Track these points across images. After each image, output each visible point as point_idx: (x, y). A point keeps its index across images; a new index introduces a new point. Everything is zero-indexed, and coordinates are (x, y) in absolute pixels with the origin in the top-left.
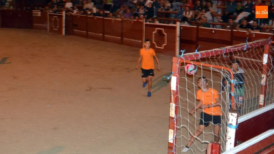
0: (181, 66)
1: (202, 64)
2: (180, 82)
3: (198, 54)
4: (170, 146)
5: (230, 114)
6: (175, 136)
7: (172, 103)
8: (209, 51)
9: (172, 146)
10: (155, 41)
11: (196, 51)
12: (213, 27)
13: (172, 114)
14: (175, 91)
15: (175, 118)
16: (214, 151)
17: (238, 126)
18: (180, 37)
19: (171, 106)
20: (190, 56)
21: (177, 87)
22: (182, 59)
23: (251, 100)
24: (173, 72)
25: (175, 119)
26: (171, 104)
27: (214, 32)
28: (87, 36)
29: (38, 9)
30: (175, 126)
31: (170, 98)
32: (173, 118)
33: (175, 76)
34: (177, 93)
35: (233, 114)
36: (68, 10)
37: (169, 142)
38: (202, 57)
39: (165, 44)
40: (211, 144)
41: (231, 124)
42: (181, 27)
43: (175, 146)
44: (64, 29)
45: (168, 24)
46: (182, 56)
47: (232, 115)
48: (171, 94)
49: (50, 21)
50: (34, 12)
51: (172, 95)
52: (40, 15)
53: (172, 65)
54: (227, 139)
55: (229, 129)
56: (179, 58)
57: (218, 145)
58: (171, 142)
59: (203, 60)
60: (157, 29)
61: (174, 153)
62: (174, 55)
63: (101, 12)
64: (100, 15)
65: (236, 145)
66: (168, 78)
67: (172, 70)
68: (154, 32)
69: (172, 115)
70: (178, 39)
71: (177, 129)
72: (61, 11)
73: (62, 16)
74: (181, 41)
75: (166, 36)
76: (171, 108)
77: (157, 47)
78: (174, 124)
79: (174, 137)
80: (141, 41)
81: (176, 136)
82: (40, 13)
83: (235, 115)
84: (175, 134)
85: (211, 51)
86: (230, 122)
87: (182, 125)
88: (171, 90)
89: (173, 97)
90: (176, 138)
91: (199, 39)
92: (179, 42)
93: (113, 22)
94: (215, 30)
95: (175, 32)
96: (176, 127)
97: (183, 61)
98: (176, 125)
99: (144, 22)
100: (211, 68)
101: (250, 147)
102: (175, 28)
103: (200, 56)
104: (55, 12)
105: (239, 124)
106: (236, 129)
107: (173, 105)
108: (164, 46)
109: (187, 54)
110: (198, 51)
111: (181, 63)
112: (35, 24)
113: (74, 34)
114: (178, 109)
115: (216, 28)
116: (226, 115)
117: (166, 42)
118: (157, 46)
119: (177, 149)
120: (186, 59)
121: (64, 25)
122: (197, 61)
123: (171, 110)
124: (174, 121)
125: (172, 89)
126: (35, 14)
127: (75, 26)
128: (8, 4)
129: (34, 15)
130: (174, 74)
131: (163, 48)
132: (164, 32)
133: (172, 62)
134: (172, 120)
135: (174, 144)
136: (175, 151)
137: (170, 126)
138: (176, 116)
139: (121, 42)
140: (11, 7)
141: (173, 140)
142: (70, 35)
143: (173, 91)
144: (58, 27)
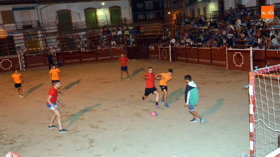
0: (256, 77)
1: (271, 76)
2: (256, 89)
3: (268, 68)
8: (275, 66)
9: (252, 135)
10: (235, 62)
11: (266, 66)
12: (277, 49)
13: (252, 112)
18: (253, 57)
20: (262, 70)
21: (254, 92)
22: (256, 73)
25: (253, 116)
26: (250, 105)
27: (277, 52)
28: (187, 61)
29: (152, 45)
30: (254, 120)
31: (249, 101)
32: (252, 115)
33: (252, 85)
34: (254, 97)
36: (172, 44)
37: (250, 132)
38: (271, 71)
42: (253, 50)
43: (255, 134)
44: (171, 57)
45: (244, 49)
46: (256, 71)
49: (161, 52)
50: (150, 47)
51: (250, 99)
52: (153, 49)
56: (254, 72)
58: (252, 132)
59: (271, 72)
60: (236, 53)
61: (254, 139)
62: (250, 70)
63: (196, 44)
64: (195, 46)
66: (247, 87)
67: (249, 81)
68: (234, 56)
70: (251, 59)
71: (255, 122)
72: (168, 45)
73: (169, 49)
74: (254, 60)
75: (243, 57)
76: (250, 108)
77: (236, 66)
80: (225, 62)
82: (153, 48)
84: (254, 126)
85: (277, 66)
87: (259, 120)
88: (249, 95)
89: (251, 100)
90: (255, 129)
91: (267, 58)
92: (252, 61)
93: (205, 50)
94: (278, 51)
95: (249, 54)
97: (256, 74)
98: (255, 120)
100: (278, 78)
102: (249, 51)
103: (269, 70)
104: (164, 46)
107: (251, 106)
108: (242, 65)
109: (260, 69)
110: (267, 66)
111: (256, 76)
112: (150, 55)
113: (178, 60)
114: (255, 108)
115: (279, 49)
117: (243, 62)
119: (256, 137)
120: (259, 72)
121: (170, 55)
122: (267, 73)
125: (250, 94)
127: (179, 55)
128: (132, 43)
129: (149, 49)
130: (251, 84)
131: (241, 66)
132: (241, 55)
133: (249, 76)
134: (251, 116)
135: (254, 133)
136: (255, 138)
137: (250, 121)
138: (254, 113)
139: (211, 64)
140: (134, 45)
141: (253, 130)
142: (175, 61)
143: (251, 96)
144: (166, 56)
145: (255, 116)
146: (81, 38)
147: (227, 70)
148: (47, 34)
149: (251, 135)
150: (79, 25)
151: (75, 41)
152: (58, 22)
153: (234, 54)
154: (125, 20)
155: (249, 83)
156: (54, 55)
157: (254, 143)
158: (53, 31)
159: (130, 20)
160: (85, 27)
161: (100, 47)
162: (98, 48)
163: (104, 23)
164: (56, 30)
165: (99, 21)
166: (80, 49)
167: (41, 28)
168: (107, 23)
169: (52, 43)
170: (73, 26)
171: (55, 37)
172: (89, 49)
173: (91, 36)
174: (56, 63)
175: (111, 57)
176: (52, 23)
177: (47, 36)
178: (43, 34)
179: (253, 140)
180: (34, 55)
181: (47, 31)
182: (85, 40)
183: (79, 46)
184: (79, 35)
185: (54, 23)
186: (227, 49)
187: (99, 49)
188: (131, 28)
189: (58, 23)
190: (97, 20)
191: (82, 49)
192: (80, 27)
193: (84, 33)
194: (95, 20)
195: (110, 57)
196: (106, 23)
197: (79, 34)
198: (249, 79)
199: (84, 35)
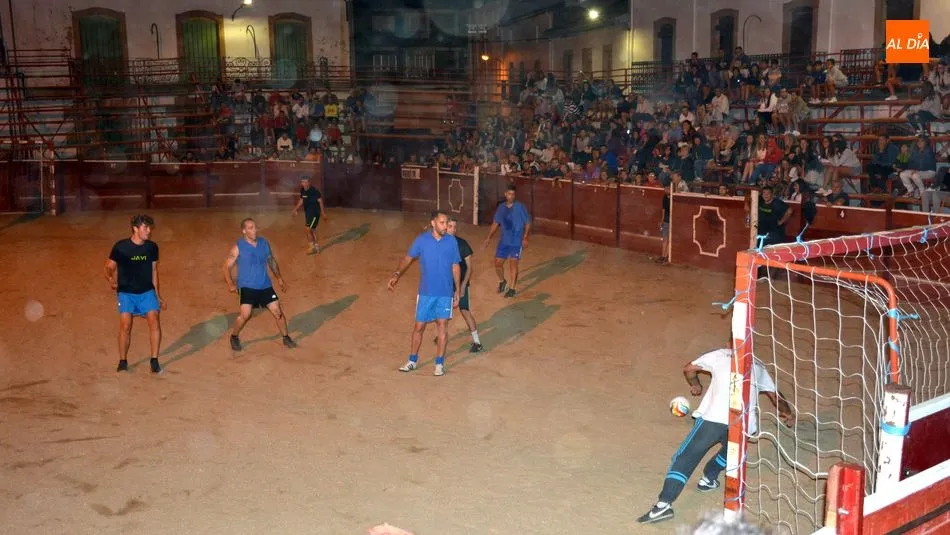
1: (812, 271)
3: (803, 245)
4: (729, 486)
5: (888, 396)
6: (742, 461)
9: (735, 486)
10: (696, 239)
16: (846, 488)
17: (908, 427)
20: (782, 252)
21: (748, 331)
22: (761, 257)
23: (943, 370)
24: (738, 293)
25: (743, 416)
27: (843, 214)
30: (744, 432)
32: (738, 414)
33: (743, 301)
34: (747, 348)
35: (897, 395)
37: (725, 475)
38: (814, 255)
39: (720, 247)
40: (840, 468)
41: (891, 424)
43: (743, 485)
44: (476, 210)
46: (758, 250)
47: (893, 398)
49: (444, 190)
50: (405, 168)
52: (418, 177)
54: (880, 463)
55: (884, 436)
56: (754, 254)
57: (858, 472)
58: (732, 474)
60: (702, 207)
61: (741, 503)
65: (903, 476)
66: (725, 307)
68: (695, 217)
69: (734, 403)
71: (748, 441)
73: (472, 178)
75: (725, 225)
77: (702, 253)
78: (742, 429)
79: (739, 463)
81: (746, 459)
82: (418, 171)
83: (903, 398)
84: (743, 456)
85: (834, 239)
86: (887, 419)
87: (761, 433)
90: (744, 464)
100: (838, 280)
101: (942, 481)
103: (807, 253)
105: (913, 423)
106: (905, 437)
107: (738, 379)
108: (721, 250)
112: (405, 199)
116: (878, 403)
117: (725, 241)
118: (704, 250)
119: (747, 493)
121: (476, 201)
124: (741, 421)
125: (735, 337)
126: (407, 173)
129: (403, 177)
130: (740, 296)
131: (717, 255)
132: (718, 214)
134: (735, 419)
135: (742, 480)
136: (742, 500)
139: (616, 242)
140: (350, 158)
141: (739, 470)
143: (739, 342)
144: (462, 205)
146: (155, 117)
148: (31, 94)
149: (730, 488)
150: (153, 69)
151: (134, 126)
152: (73, 51)
153: (697, 214)
154: (324, 63)
155: (734, 292)
156: (46, 170)
158: (54, 82)
159: (340, 69)
160: (175, 78)
163: (245, 71)
164: (65, 82)
165: (227, 60)
166: (148, 156)
167: (8, 68)
168: (258, 71)
169: (48, 125)
170: (131, 70)
171: (59, 104)
173: (194, 114)
174: (53, 201)
175: (260, 195)
176: (50, 53)
177: (27, 99)
178: (14, 90)
179: (736, 506)
181: (30, 83)
182: (170, 125)
183: (148, 145)
184: (150, 107)
185: (59, 53)
188: (342, 96)
189: (73, 56)
190: (222, 56)
191: (155, 157)
192: (156, 78)
193: (170, 100)
194: (215, 55)
195: (257, 194)
196: (255, 69)
197: (149, 103)
199: (168, 107)
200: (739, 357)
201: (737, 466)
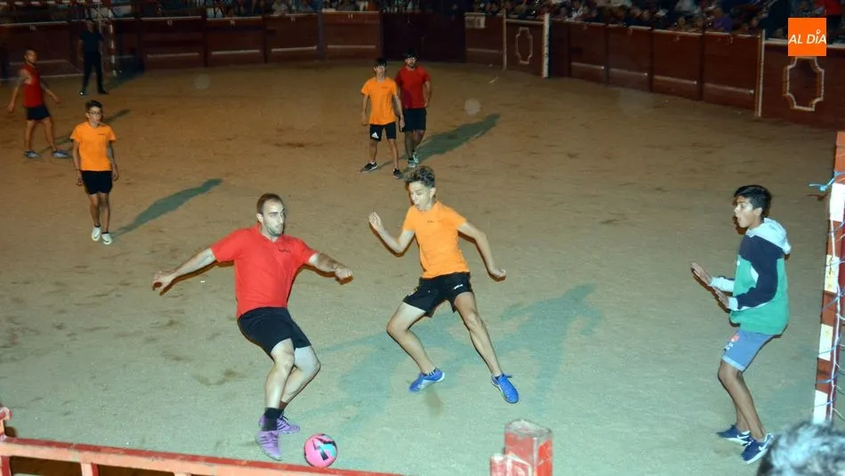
4: (821, 369)
6: (836, 344)
7: (831, 254)
9: (827, 370)
10: (790, 92)
13: (831, 283)
14: (840, 223)
15: (839, 295)
19: (828, 263)
24: (836, 174)
25: (838, 299)
26: (829, 257)
28: (608, 80)
30: (838, 315)
31: (827, 244)
32: (832, 296)
33: (843, 182)
37: (818, 359)
39: (817, 100)
43: (837, 367)
44: (546, 61)
48: (829, 231)
49: (511, 40)
50: (469, 17)
51: (833, 234)
52: (482, 25)
53: (835, 154)
58: (825, 356)
60: (798, 57)
61: (833, 386)
64: (640, 21)
66: (823, 189)
67: (834, 167)
68: (789, 67)
69: (829, 286)
72: (540, 13)
73: (541, 27)
75: (823, 75)
76: (828, 268)
77: (796, 107)
78: (836, 311)
79: (833, 346)
80: (752, 92)
81: (839, 342)
82: (483, 20)
84: (837, 338)
88: (829, 221)
89: (833, 239)
90: (838, 347)
93: (678, 39)
96: (841, 320)
98: (841, 314)
99: (764, 38)
104: (523, 16)
107: (834, 262)
108: (818, 104)
112: (470, 50)
113: (569, 73)
117: (822, 94)
118: (798, 104)
121: (546, 50)
123: (827, 274)
124: (836, 303)
125: (832, 218)
126: (471, 22)
127: (577, 52)
129: (468, 26)
130: (839, 177)
131: (813, 109)
132: (817, 65)
133: (835, 147)
134: (829, 301)
135: (835, 363)
136: (835, 383)
137: (824, 316)
138: (841, 289)
139: (699, 95)
140: (410, 6)
141: (832, 353)
142: (561, 75)
143: (836, 223)
144: (530, 56)
145: (841, 298)
147: (758, 120)
149: (823, 370)
153: (792, 64)
155: (833, 173)
157: (829, 400)
161: (283, 7)
162: (272, 11)
166: (205, 14)
172: (239, 15)
174: (113, 61)
175: (318, 49)
179: (827, 389)
180: (32, 25)
186: (764, 43)
187: (276, 15)
191: (210, 12)
195: (315, 48)
198: (834, 159)
200: (836, 239)
201: (830, 349)
